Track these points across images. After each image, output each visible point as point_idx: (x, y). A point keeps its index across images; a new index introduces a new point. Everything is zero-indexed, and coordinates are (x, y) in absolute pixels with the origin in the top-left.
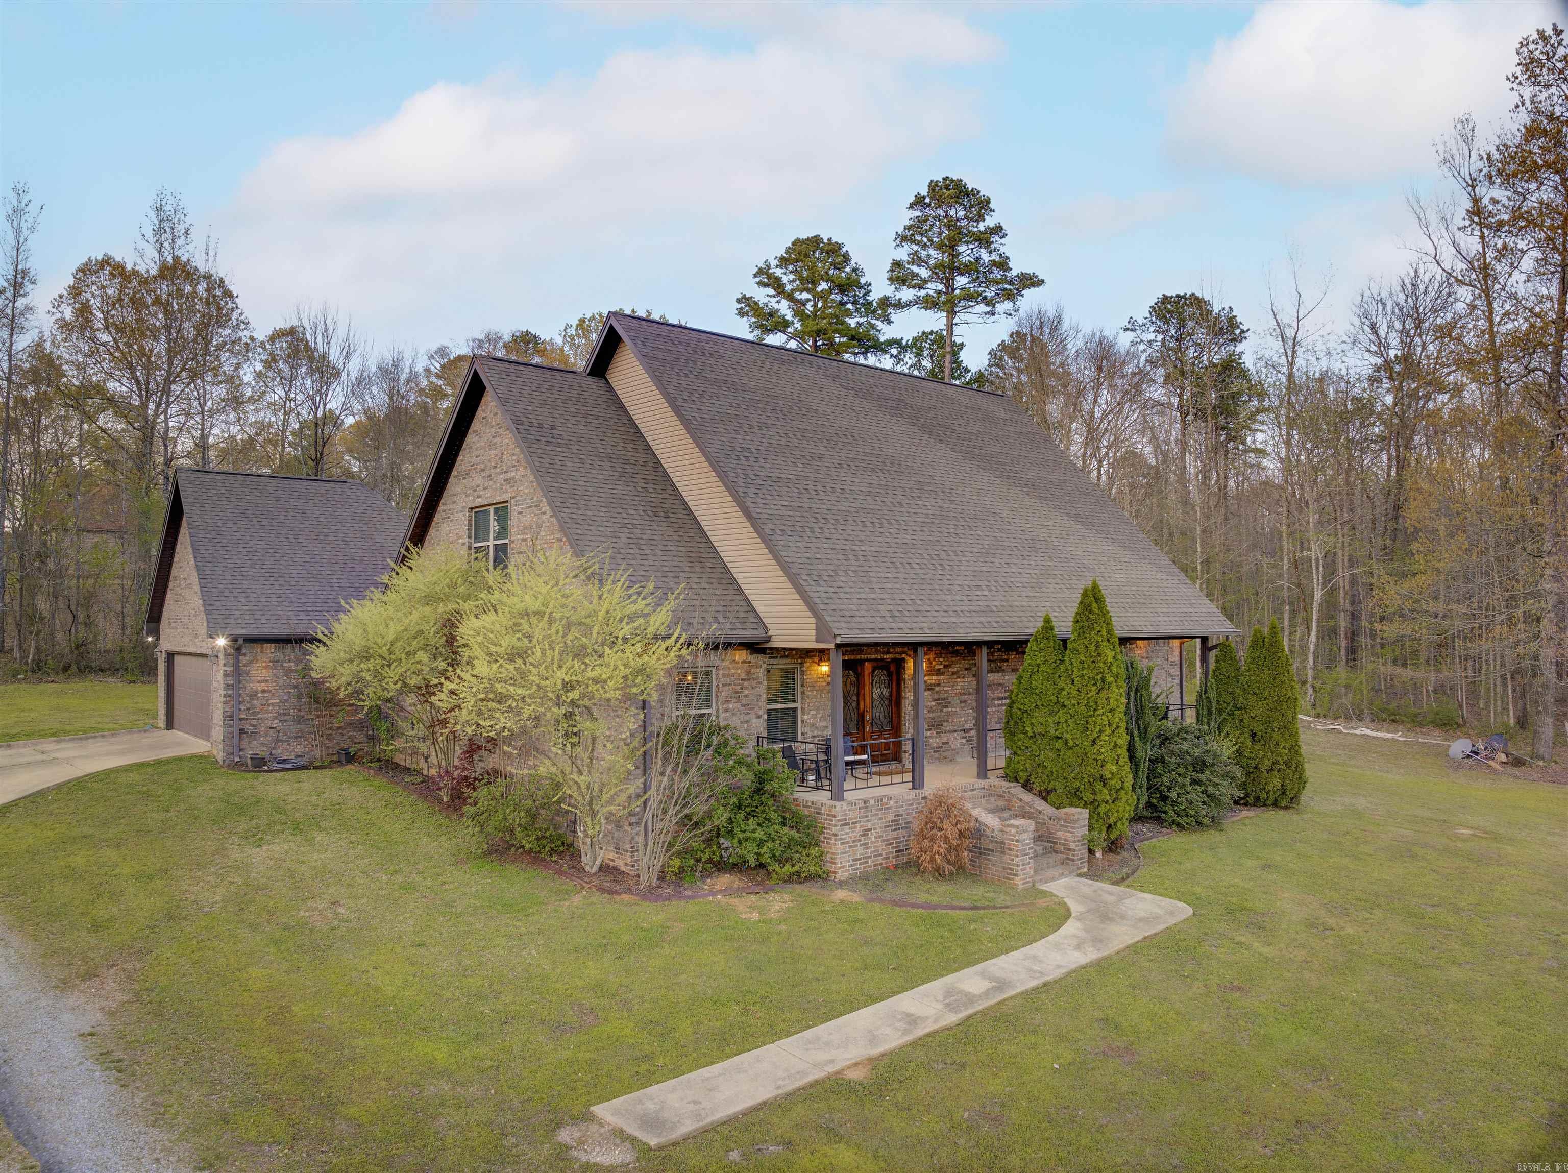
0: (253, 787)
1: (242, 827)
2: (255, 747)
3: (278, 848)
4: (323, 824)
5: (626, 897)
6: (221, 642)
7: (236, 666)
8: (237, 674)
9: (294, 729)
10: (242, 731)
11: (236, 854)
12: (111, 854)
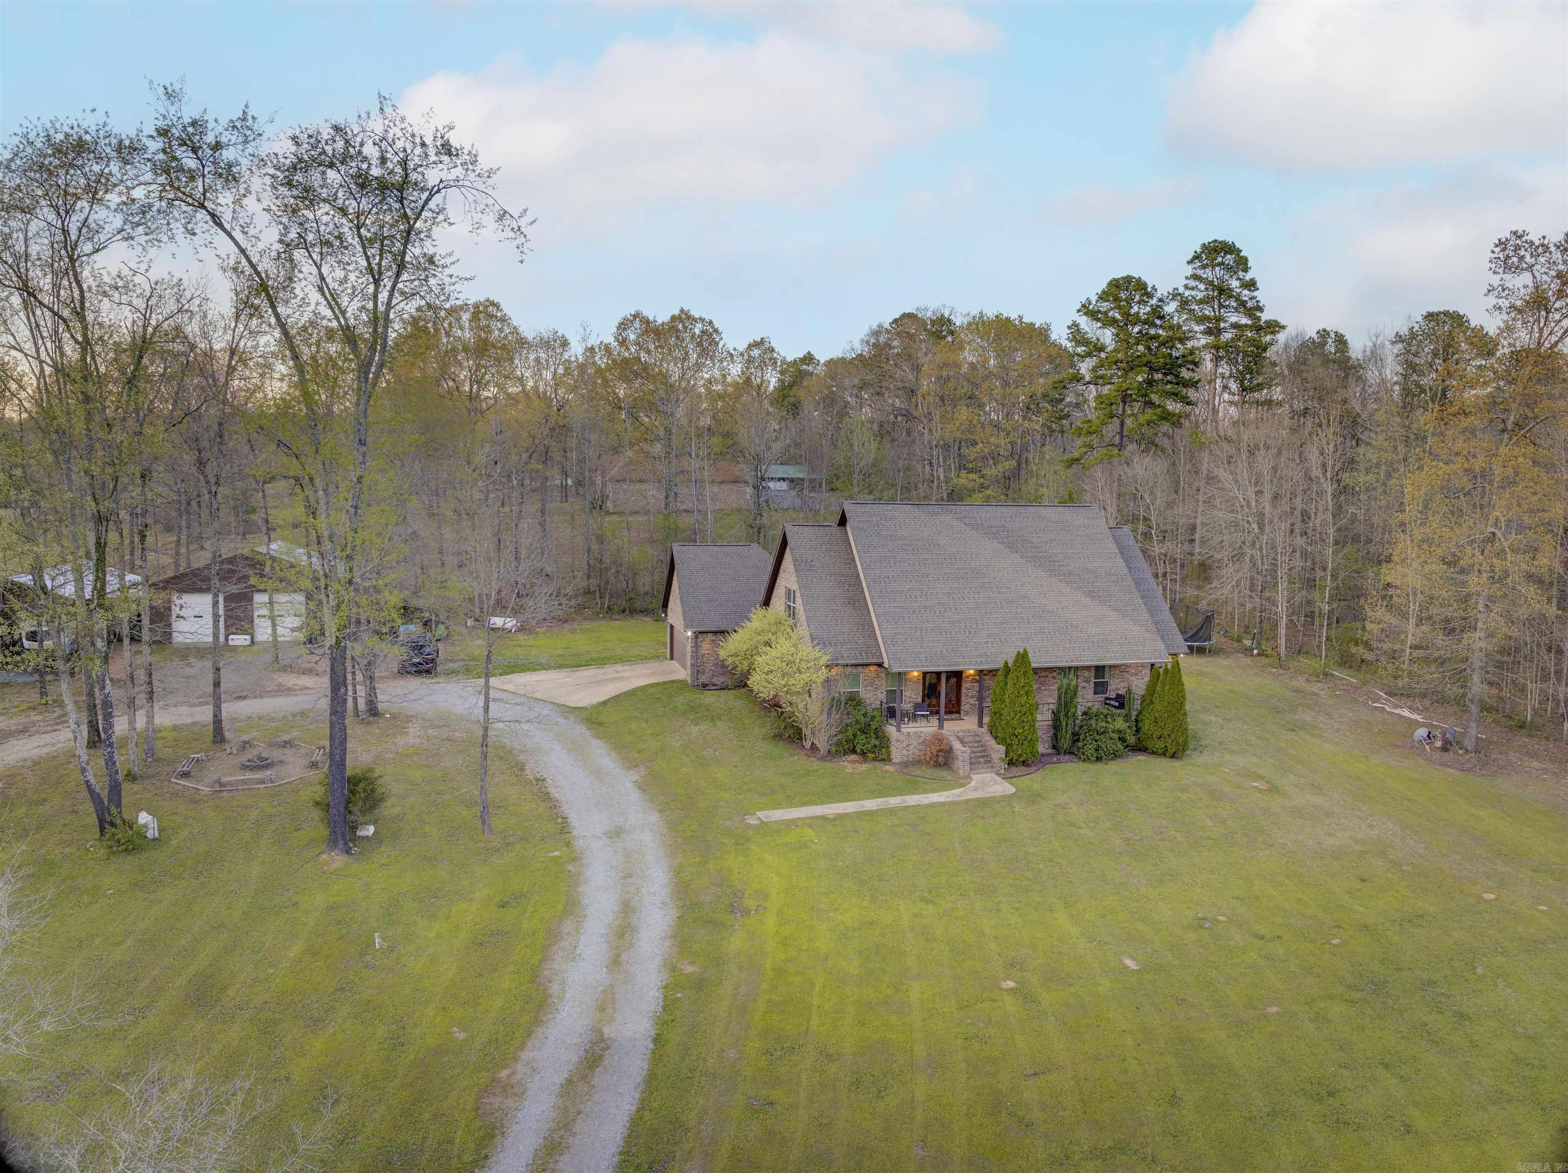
0: (700, 698)
1: (692, 717)
2: (704, 679)
3: (703, 727)
4: (723, 718)
5: (813, 759)
6: (689, 634)
7: (696, 643)
8: (696, 646)
9: (720, 671)
10: (698, 671)
11: (687, 729)
12: (644, 724)
